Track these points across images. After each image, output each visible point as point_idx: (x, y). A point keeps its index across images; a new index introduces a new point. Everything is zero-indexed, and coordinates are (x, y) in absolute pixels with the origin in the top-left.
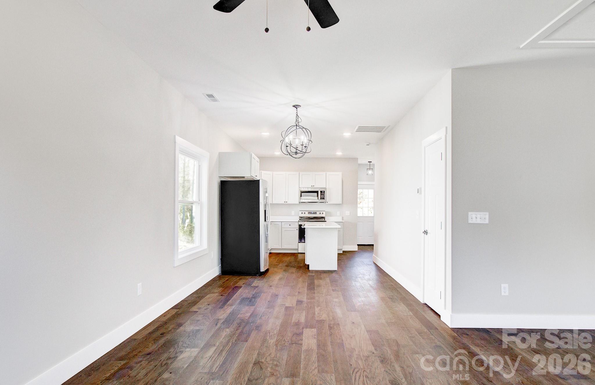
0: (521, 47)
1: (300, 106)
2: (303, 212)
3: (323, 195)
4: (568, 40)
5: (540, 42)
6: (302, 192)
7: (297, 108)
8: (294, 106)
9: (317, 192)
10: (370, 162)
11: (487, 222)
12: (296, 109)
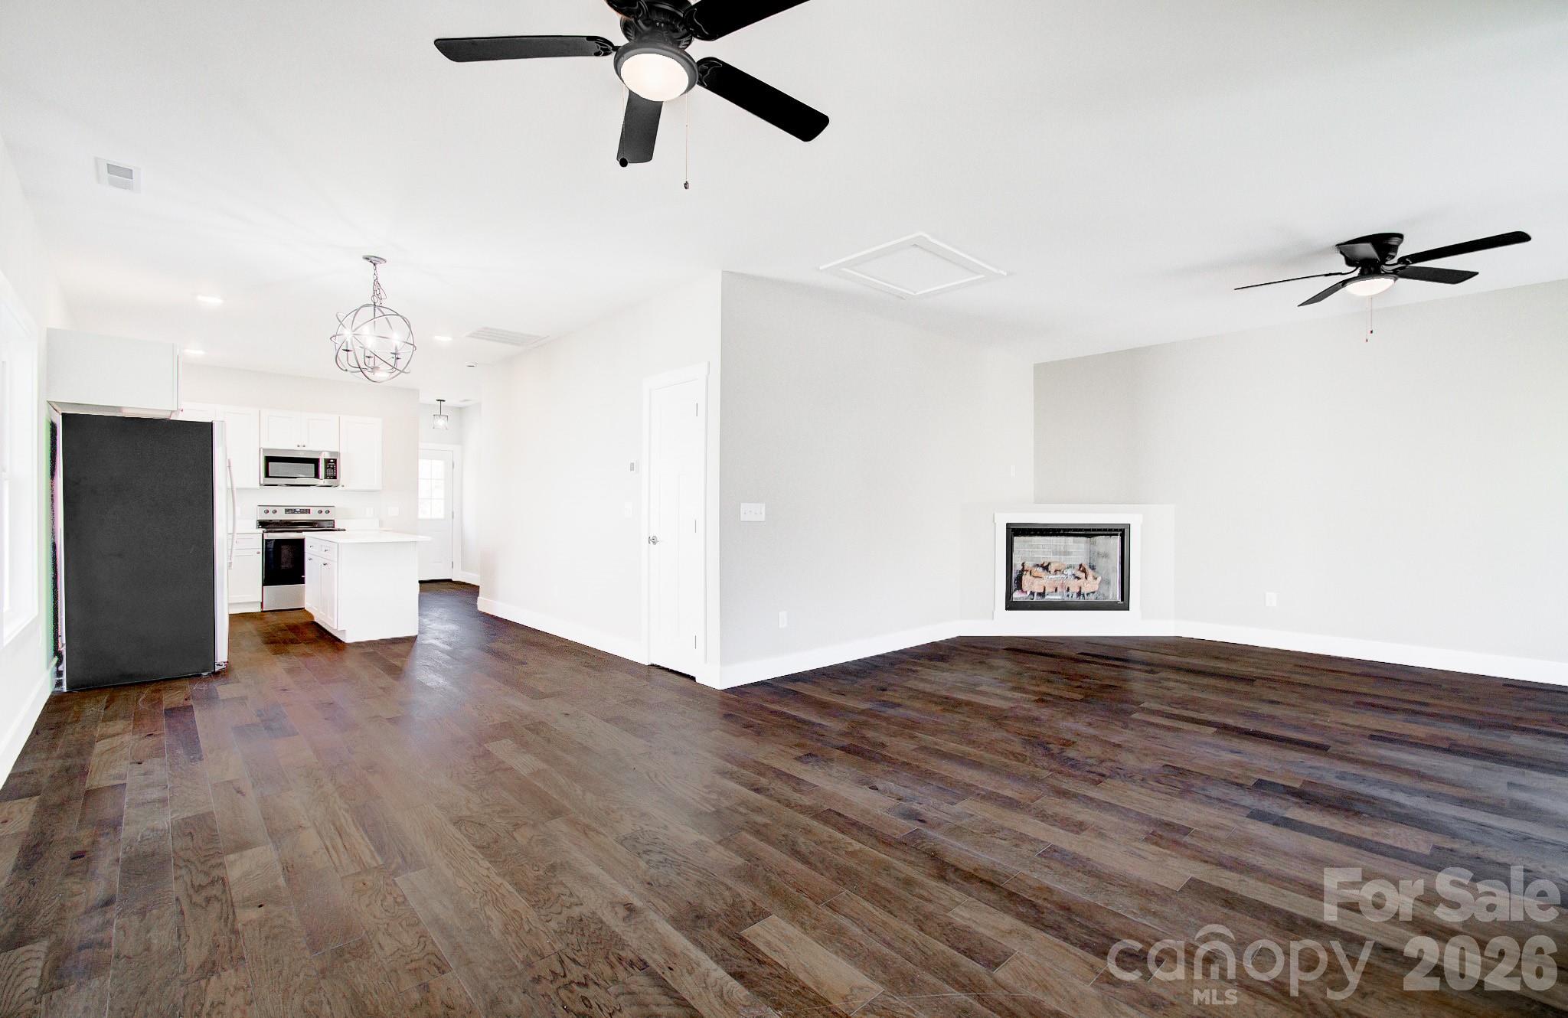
0: (821, 268)
1: (385, 261)
2: (271, 509)
3: (333, 468)
4: (871, 277)
5: (844, 269)
6: (269, 460)
7: (375, 264)
8: (368, 259)
9: (316, 462)
10: (441, 401)
11: (762, 518)
12: (372, 265)
